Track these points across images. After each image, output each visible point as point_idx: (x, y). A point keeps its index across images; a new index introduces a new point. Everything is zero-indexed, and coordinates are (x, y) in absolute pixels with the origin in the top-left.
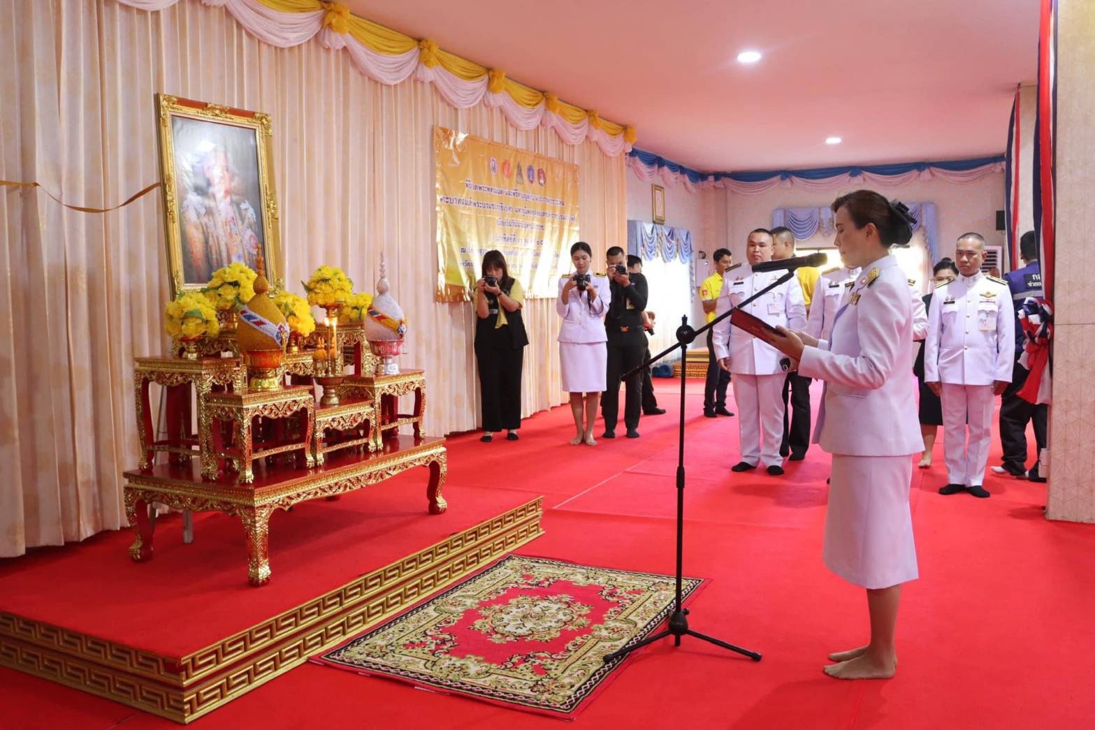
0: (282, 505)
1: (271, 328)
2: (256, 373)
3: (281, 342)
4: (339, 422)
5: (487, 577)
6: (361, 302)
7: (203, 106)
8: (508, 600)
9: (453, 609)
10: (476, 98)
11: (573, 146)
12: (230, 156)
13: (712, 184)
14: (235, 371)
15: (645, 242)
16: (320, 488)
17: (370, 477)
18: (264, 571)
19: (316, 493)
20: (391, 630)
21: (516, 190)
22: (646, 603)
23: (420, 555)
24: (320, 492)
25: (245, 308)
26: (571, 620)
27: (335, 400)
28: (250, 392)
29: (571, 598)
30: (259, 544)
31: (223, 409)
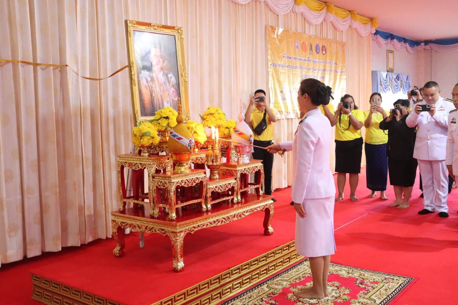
0: (190, 231)
1: (185, 141)
2: (177, 163)
3: (190, 148)
4: (219, 188)
5: (294, 270)
6: (230, 125)
7: (149, 25)
8: (306, 283)
9: (277, 287)
10: (289, 9)
11: (342, 31)
12: (162, 49)
13: (423, 47)
14: (167, 162)
15: (382, 83)
16: (209, 222)
17: (234, 216)
18: (181, 265)
19: (207, 225)
20: (244, 297)
21: (309, 58)
22: (381, 290)
23: (260, 258)
24: (209, 224)
25: (172, 131)
26: (340, 296)
27: (217, 176)
28: (174, 174)
29: (339, 284)
30: (179, 251)
31: (161, 182)
